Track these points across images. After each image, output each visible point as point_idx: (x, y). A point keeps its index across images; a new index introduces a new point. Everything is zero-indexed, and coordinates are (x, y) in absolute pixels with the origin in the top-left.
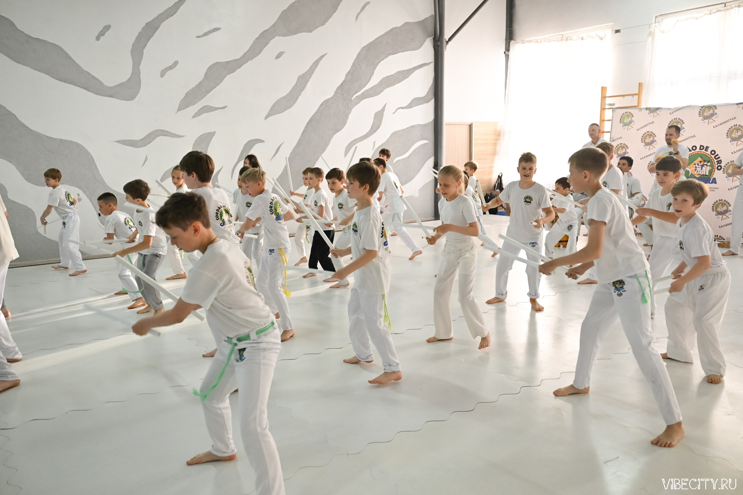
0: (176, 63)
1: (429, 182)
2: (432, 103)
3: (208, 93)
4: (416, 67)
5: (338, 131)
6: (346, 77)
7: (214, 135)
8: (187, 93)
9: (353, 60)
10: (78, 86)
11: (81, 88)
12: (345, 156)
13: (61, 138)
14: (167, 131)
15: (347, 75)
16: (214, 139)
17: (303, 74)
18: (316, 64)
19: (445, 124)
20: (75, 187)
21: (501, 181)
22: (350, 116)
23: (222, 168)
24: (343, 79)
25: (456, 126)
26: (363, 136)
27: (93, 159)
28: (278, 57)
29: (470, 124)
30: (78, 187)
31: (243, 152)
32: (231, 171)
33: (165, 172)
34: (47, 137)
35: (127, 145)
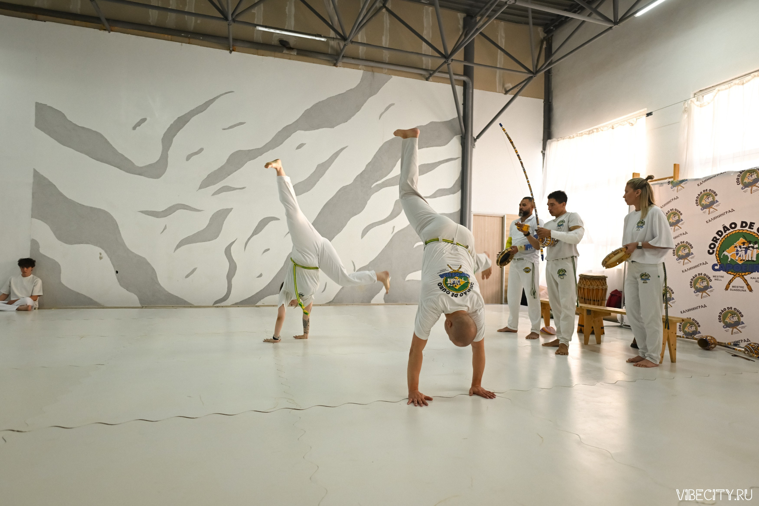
0: (201, 150)
2: (459, 194)
3: (229, 175)
4: (442, 161)
5: (356, 214)
6: (366, 167)
7: (231, 211)
8: (209, 175)
9: (375, 153)
10: (111, 165)
11: (115, 166)
12: (362, 239)
13: (92, 206)
14: (187, 206)
15: (367, 166)
16: (231, 214)
17: (322, 163)
18: (336, 154)
19: (474, 215)
20: (99, 247)
22: (368, 202)
23: (236, 240)
24: (363, 168)
25: (487, 217)
26: (382, 221)
27: (117, 225)
28: (300, 147)
29: (502, 216)
30: (101, 248)
31: (257, 227)
32: (244, 244)
33: (182, 240)
34: (80, 204)
35: (148, 215)
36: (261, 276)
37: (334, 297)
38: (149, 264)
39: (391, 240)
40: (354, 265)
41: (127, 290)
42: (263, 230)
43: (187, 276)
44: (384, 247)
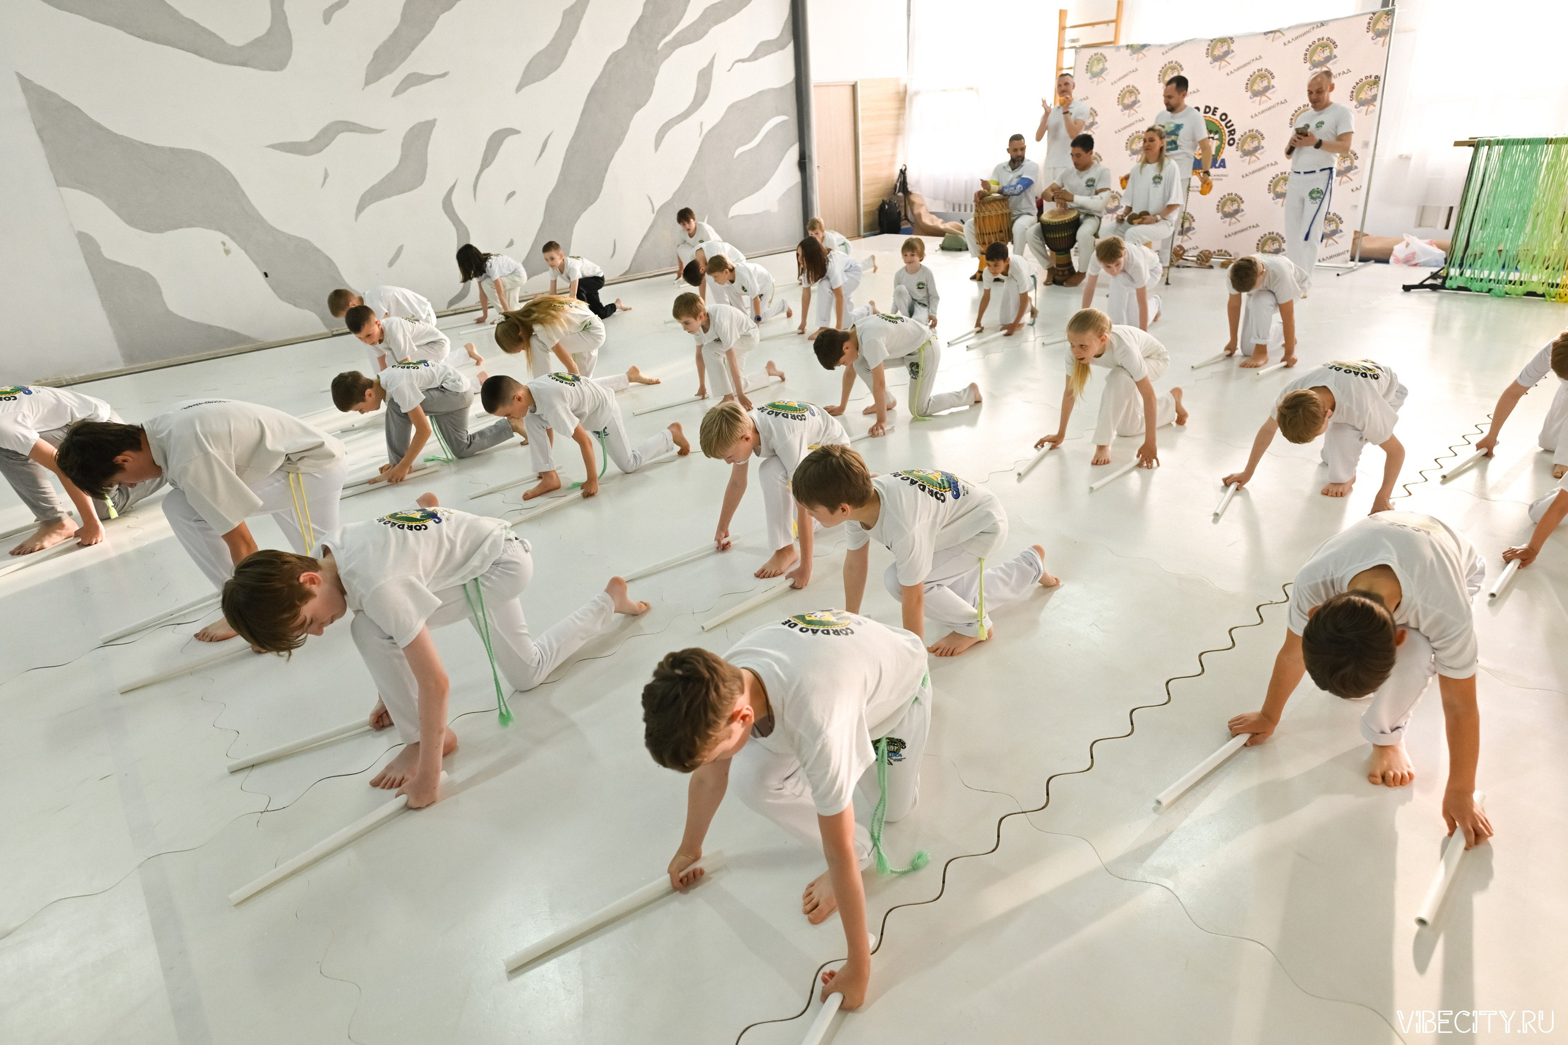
1: (793, 186)
2: (790, 48)
3: (412, 49)
5: (639, 107)
6: (644, 9)
7: (434, 125)
8: (375, 52)
10: (182, 49)
11: (186, 50)
12: (656, 151)
13: (172, 146)
14: (354, 124)
15: (645, 5)
16: (435, 131)
17: (571, 7)
19: (814, 86)
20: (215, 230)
21: (905, 178)
22: (657, 81)
23: (457, 181)
24: (638, 12)
25: (831, 88)
26: (682, 114)
27: (235, 181)
29: (853, 83)
30: (220, 231)
31: (486, 152)
32: (472, 187)
33: (362, 196)
34: (147, 145)
35: (288, 151)
36: (511, 244)
37: (630, 263)
38: (319, 251)
39: (700, 147)
40: (651, 202)
41: (295, 306)
42: (498, 158)
43: (391, 264)
44: (691, 163)
